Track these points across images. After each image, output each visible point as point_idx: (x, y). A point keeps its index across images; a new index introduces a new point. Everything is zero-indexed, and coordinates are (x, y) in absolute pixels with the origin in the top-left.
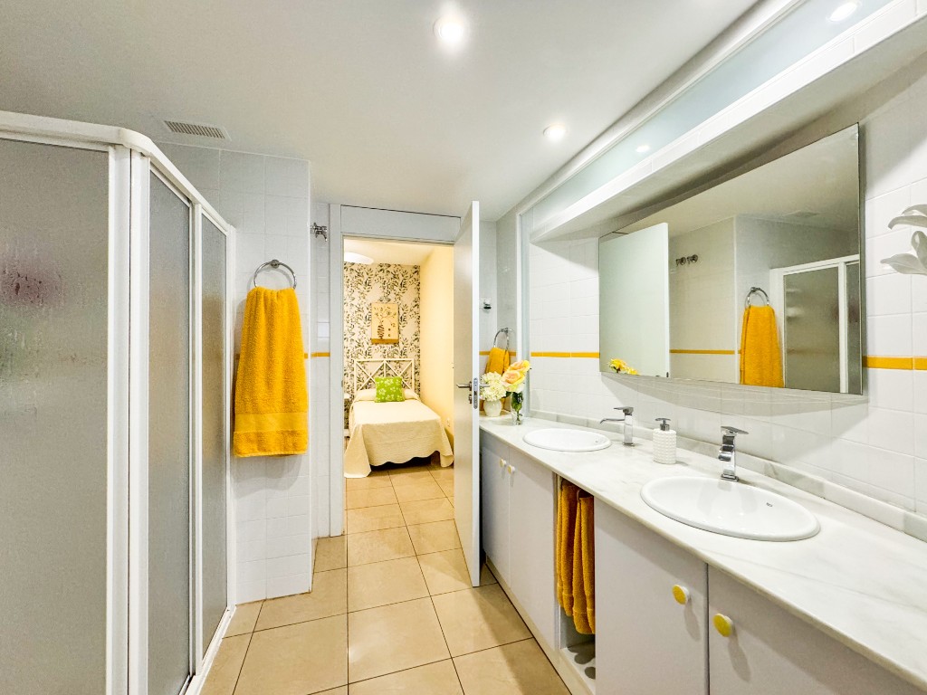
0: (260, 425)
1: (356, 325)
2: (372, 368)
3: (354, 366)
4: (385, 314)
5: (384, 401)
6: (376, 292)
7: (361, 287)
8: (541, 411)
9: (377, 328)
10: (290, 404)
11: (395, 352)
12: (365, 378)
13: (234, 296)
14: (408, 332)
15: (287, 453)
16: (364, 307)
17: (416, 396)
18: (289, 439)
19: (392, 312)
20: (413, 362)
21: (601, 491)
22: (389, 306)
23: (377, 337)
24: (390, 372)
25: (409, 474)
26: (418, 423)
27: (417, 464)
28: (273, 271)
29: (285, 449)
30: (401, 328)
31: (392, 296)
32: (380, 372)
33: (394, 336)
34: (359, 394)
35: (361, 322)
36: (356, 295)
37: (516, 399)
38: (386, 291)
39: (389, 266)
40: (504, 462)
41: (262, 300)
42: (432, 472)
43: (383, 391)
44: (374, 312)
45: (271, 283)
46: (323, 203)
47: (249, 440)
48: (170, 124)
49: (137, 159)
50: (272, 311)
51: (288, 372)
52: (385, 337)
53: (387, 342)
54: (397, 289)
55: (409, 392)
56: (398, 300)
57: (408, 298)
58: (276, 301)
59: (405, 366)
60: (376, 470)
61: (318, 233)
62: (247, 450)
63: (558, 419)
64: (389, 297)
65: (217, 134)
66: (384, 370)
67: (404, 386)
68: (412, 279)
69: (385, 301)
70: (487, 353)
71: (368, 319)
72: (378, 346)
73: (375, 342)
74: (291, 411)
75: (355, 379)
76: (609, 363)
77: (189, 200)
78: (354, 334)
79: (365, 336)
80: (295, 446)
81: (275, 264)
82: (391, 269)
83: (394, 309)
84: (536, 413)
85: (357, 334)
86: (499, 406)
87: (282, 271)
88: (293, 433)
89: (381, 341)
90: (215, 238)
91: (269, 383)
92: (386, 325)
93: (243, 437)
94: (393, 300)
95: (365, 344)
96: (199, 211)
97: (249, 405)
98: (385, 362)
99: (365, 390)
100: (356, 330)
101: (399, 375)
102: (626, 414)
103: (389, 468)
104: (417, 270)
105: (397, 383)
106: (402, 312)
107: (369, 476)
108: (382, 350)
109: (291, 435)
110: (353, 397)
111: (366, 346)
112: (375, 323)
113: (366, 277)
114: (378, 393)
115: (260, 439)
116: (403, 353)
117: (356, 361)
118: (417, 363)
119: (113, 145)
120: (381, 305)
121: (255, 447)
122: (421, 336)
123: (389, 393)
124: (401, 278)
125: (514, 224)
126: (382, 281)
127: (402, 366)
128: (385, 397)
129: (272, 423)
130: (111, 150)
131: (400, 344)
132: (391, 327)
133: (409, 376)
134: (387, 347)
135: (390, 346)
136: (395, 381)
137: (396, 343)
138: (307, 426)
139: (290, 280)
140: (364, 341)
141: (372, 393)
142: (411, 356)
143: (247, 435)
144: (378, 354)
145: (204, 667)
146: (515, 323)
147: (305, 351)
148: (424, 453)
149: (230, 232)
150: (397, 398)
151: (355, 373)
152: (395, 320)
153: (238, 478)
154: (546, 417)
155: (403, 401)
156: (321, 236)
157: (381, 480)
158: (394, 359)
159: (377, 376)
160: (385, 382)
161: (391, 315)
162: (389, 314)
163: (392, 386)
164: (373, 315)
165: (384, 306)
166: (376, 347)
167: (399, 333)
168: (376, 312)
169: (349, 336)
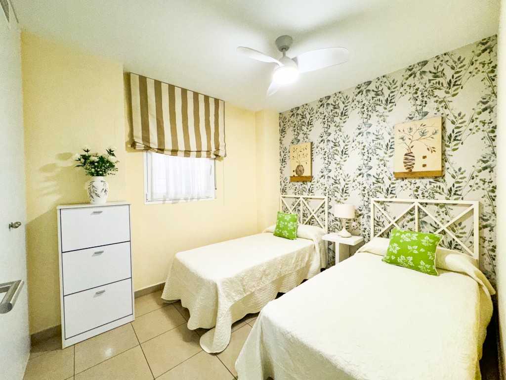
2: (397, 211)
3: (372, 206)
4: (417, 135)
9: (403, 157)
11: (438, 191)
12: (386, 223)
19: (430, 130)
20: (477, 207)
23: (404, 169)
30: (449, 151)
31: (431, 107)
33: (434, 164)
35: (381, 153)
44: (398, 135)
52: (417, 168)
53: (422, 176)
59: (457, 213)
66: (417, 215)
71: (390, 147)
72: (406, 181)
73: (401, 177)
78: (371, 168)
79: (385, 169)
85: (375, 167)
92: (418, 153)
94: (432, 112)
95: (386, 180)
98: (417, 204)
99: (386, 238)
100: (374, 162)
106: (450, 128)
108: (413, 187)
111: (387, 182)
112: (400, 151)
116: (453, 193)
117: (372, 200)
118: (487, 210)
120: (410, 124)
127: (451, 212)
131: (448, 177)
132: (427, 153)
133: (467, 230)
134: (421, 183)
135: (426, 181)
137: (438, 176)
140: (386, 176)
144: (405, 192)
151: (371, 214)
152: (437, 142)
158: (432, 201)
159: (404, 222)
160: (403, 236)
161: (428, 135)
162: (423, 134)
163: (412, 243)
164: (397, 141)
165: (416, 124)
166: (403, 183)
167: (444, 160)
168: (402, 135)
169: (364, 170)
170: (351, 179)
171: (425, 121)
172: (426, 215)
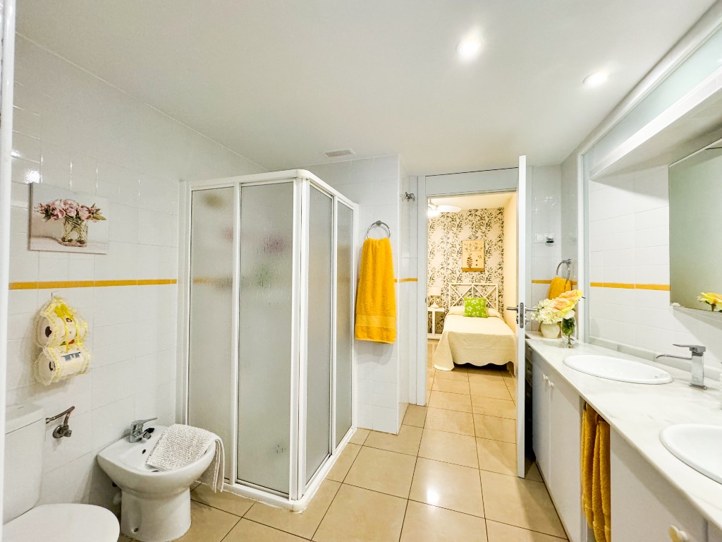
0: (368, 322)
1: (451, 258)
2: (463, 290)
3: (449, 288)
4: (473, 249)
5: (471, 316)
6: (466, 232)
7: (455, 229)
8: (601, 339)
9: (467, 259)
10: (386, 311)
11: (482, 278)
12: (457, 297)
13: (357, 244)
14: (492, 262)
15: (383, 341)
16: (457, 243)
17: (499, 314)
18: (385, 333)
19: (479, 247)
20: (497, 286)
21: (612, 416)
22: (477, 242)
23: (467, 266)
24: (477, 294)
25: (487, 376)
26: (493, 336)
27: (491, 368)
28: (378, 228)
29: (382, 339)
30: (486, 259)
31: (479, 234)
32: (469, 293)
33: (481, 266)
34: (452, 309)
35: (455, 255)
36: (451, 235)
37: (568, 325)
38: (474, 230)
39: (477, 211)
40: (545, 377)
41: (370, 246)
42: (505, 378)
43: (470, 309)
44: (464, 247)
45: (377, 235)
46: (413, 177)
47: (363, 330)
48: (327, 154)
49: (304, 182)
50: (376, 252)
51: (384, 290)
52: (473, 266)
53: (475, 270)
54: (483, 228)
55: (492, 311)
56: (484, 237)
57: (493, 235)
58: (378, 247)
59: (490, 290)
60: (458, 367)
61: (409, 198)
62: (362, 336)
63: (619, 349)
64: (477, 235)
65: (348, 152)
66: (472, 292)
67: (488, 306)
68: (497, 219)
69: (473, 238)
70: (549, 282)
71: (460, 253)
72: (468, 273)
73: (465, 270)
74: (386, 315)
75: (450, 298)
76: (699, 298)
77: (331, 195)
78: (449, 264)
79: (457, 265)
80: (387, 338)
81: (379, 223)
82: (478, 213)
83: (481, 244)
84: (594, 340)
85: (451, 264)
86: (557, 330)
87: (383, 227)
88: (387, 330)
89: (469, 269)
90: (346, 212)
91: (373, 297)
92: (474, 257)
93: (360, 328)
94: (480, 237)
95: (457, 272)
96: (336, 199)
97: (363, 309)
98: (473, 286)
99: (457, 307)
100: (451, 261)
101: (485, 297)
102: (694, 354)
103: (468, 367)
104: (501, 211)
105: (482, 302)
106: (487, 246)
107: (452, 370)
108: (471, 276)
109: (385, 329)
110: (448, 311)
111: (458, 273)
112: (465, 255)
113: (458, 221)
114: (466, 310)
115: (368, 330)
116: (488, 279)
117: (450, 284)
118: (501, 288)
119: (295, 178)
120: (470, 242)
121: (366, 335)
122: (504, 266)
123: (475, 310)
124: (487, 219)
125: (576, 164)
126: (471, 223)
127: (487, 290)
128: (472, 312)
129: (375, 321)
130: (294, 181)
131: (486, 272)
132: (478, 259)
133: (494, 298)
134: (475, 274)
135: (477, 273)
136: (480, 301)
137: (482, 271)
138: (396, 326)
139: (387, 232)
140: (457, 270)
141: (461, 309)
142: (496, 282)
143: (362, 327)
144: (467, 279)
145: (337, 452)
146: (576, 255)
147: (395, 278)
148: (499, 362)
149: (356, 207)
150: (482, 314)
151: (449, 293)
152: (482, 253)
153: (359, 353)
154: (606, 345)
155: (487, 317)
156: (411, 200)
157: (462, 376)
158: (480, 284)
159: (466, 297)
160: (472, 302)
161: (478, 249)
162: (476, 248)
163: (477, 305)
164: (464, 250)
165: (473, 242)
166: (466, 274)
167: (485, 263)
168: (466, 247)
169: (445, 265)
170: (437, 270)
171: (477, 241)
172: (477, 291)
